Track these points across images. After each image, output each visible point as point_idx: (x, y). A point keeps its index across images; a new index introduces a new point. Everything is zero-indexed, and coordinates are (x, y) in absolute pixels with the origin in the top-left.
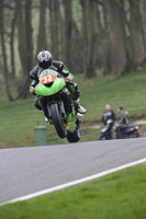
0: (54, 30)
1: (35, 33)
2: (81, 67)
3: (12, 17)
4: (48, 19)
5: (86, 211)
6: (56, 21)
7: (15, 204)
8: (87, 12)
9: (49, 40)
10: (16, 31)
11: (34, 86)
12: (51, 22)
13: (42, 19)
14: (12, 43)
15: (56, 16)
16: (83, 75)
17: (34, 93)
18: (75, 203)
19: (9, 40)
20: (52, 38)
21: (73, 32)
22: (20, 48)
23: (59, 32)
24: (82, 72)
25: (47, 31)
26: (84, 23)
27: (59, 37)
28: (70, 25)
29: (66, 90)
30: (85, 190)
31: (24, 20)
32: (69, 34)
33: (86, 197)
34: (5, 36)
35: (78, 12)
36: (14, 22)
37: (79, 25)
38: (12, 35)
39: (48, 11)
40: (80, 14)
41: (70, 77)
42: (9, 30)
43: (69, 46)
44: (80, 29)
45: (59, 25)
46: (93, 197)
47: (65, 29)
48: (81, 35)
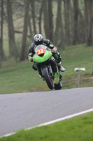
0: (67, 15)
1: (55, 17)
2: (84, 39)
3: (40, 7)
4: (63, 8)
5: (86, 132)
6: (68, 9)
7: (41, 127)
8: (88, 4)
9: (63, 22)
10: (43, 16)
11: (32, 56)
12: (65, 10)
13: (59, 9)
14: (40, 24)
15: (68, 6)
16: (86, 44)
17: (32, 61)
18: (80, 127)
19: (38, 21)
20: (65, 20)
21: (79, 16)
22: (45, 27)
23: (70, 16)
24: (84, 42)
25: (63, 16)
26: (86, 11)
27: (70, 20)
28: (77, 12)
29: (53, 58)
30: (85, 118)
31: (47, 9)
32: (76, 18)
33: (86, 123)
34: (36, 19)
35: (82, 3)
36: (41, 10)
37: (83, 12)
38: (40, 19)
39: (63, 3)
40: (83, 5)
41: (55, 49)
42: (38, 16)
43: (76, 25)
44: (83, 15)
45: (70, 12)
46: (91, 123)
47: (73, 15)
48: (84, 18)
